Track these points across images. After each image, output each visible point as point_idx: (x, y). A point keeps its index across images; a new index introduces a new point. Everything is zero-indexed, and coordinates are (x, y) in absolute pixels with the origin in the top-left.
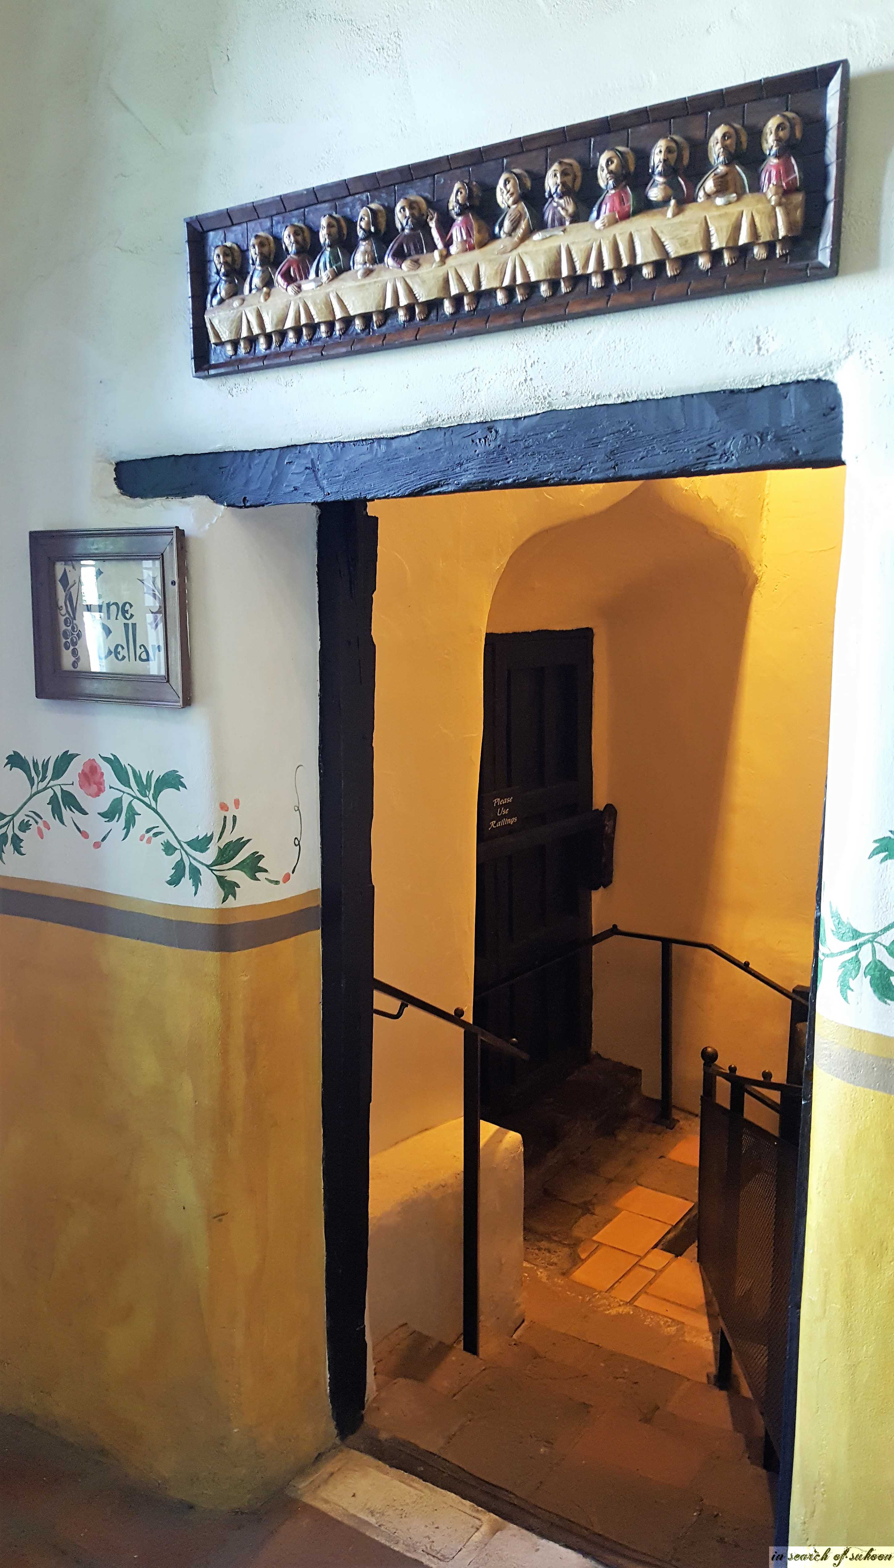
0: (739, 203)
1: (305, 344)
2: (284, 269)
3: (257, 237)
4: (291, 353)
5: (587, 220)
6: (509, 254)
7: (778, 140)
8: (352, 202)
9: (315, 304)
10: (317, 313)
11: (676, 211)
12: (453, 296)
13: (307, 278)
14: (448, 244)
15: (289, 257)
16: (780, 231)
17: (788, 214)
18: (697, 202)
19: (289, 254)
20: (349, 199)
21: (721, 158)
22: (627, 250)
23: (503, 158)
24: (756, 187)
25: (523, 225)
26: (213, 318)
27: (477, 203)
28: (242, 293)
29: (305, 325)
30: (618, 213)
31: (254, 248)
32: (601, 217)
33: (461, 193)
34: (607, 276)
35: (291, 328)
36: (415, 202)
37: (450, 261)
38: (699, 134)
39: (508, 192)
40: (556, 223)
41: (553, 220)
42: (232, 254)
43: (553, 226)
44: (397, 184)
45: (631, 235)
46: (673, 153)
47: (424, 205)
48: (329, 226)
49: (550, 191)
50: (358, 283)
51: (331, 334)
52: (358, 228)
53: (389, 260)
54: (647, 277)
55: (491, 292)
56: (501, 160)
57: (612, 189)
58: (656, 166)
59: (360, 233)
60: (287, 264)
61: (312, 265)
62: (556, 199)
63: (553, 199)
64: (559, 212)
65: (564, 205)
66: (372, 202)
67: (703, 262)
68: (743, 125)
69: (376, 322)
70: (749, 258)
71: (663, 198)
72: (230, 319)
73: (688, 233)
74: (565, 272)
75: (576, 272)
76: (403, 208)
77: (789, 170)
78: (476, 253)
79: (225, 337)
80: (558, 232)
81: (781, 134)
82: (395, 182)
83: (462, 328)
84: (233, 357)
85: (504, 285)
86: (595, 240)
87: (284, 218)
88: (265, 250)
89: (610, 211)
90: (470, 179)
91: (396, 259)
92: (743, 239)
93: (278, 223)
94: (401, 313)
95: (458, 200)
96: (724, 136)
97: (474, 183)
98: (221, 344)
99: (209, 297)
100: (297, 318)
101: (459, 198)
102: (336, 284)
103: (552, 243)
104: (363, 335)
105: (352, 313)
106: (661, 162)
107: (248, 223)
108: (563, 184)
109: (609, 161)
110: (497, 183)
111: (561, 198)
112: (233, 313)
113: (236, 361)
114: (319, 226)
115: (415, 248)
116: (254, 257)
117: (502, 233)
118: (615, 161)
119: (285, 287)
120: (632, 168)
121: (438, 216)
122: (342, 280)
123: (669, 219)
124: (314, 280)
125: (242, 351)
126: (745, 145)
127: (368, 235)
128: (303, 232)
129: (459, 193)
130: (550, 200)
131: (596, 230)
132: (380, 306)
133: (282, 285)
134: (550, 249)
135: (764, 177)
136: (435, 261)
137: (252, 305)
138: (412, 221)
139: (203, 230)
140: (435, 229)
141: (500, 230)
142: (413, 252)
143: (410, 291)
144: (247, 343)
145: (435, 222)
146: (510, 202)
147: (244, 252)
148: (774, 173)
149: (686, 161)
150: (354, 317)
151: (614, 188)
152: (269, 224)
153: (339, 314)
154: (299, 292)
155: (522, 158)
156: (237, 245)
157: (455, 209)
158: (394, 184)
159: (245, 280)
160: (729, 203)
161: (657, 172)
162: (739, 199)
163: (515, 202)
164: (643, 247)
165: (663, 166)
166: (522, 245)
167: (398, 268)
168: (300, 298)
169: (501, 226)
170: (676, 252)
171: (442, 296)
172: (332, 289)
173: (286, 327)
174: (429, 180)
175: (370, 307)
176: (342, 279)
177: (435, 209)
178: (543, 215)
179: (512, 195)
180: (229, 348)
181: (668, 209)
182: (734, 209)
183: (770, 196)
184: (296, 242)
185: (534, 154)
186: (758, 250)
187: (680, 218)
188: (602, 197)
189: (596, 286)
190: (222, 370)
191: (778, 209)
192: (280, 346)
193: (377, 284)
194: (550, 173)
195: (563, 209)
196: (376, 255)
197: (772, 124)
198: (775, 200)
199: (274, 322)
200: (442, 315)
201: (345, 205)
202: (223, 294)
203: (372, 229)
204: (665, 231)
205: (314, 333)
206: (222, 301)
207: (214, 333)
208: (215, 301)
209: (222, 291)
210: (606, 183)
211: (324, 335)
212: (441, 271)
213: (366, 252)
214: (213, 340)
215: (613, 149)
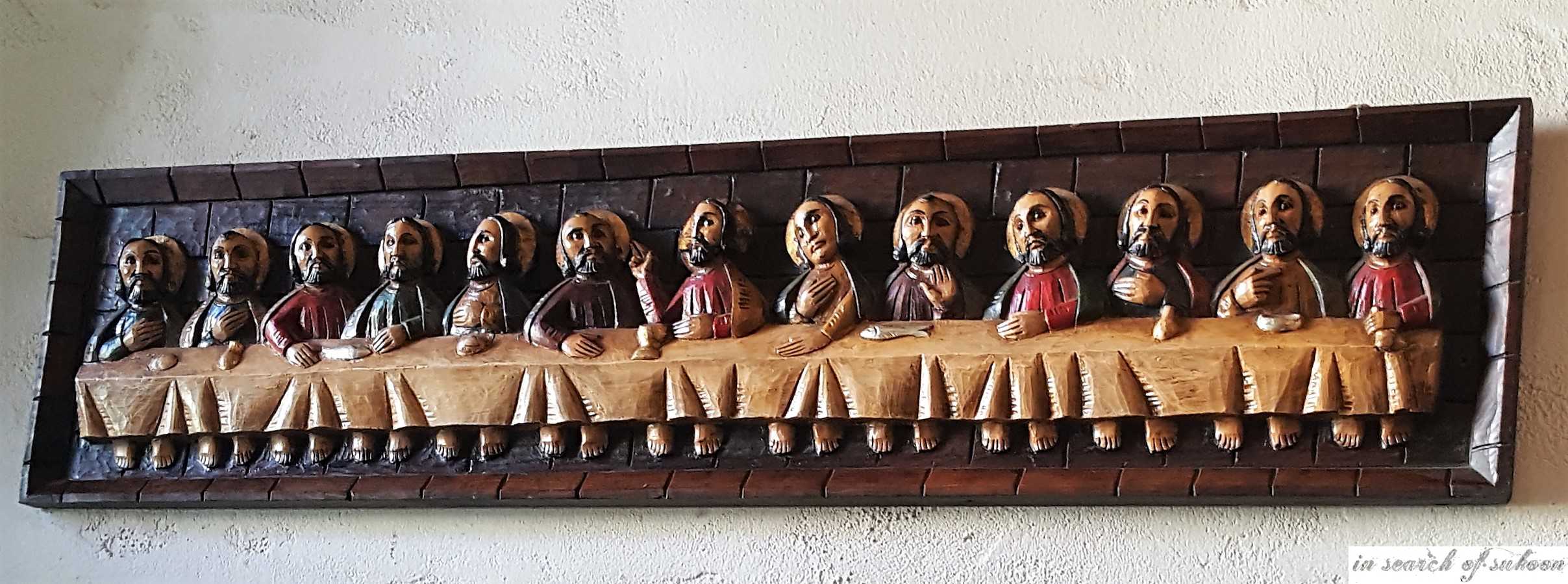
0: (1305, 333)
1: (308, 469)
2: (285, 309)
3: (229, 235)
4: (272, 482)
5: (981, 318)
6: (806, 358)
7: (1390, 225)
8: (462, 200)
9: (348, 392)
10: (350, 412)
11: (1173, 329)
12: (673, 420)
13: (336, 335)
14: (670, 316)
15: (299, 287)
16: (1391, 400)
17: (1408, 371)
18: (1216, 316)
19: (301, 282)
20: (455, 194)
21: (1270, 243)
22: (1064, 391)
23: (804, 169)
24: (1341, 307)
25: (841, 306)
26: (96, 384)
27: (742, 245)
28: (177, 343)
29: (315, 431)
30: (1050, 313)
31: (221, 257)
32: (1011, 317)
33: (711, 223)
34: (1016, 432)
35: (282, 433)
36: (607, 224)
37: (672, 353)
38: (1224, 189)
39: (813, 238)
40: (913, 310)
41: (906, 305)
42: (166, 260)
43: (905, 317)
44: (566, 182)
45: (1075, 359)
46: (1170, 217)
47: (623, 233)
48: (404, 240)
49: (904, 247)
50: (457, 365)
51: (377, 457)
52: (470, 254)
53: (533, 330)
54: (1102, 445)
55: (759, 427)
56: (800, 173)
57: (1037, 266)
58: (1132, 235)
59: (473, 265)
60: (293, 301)
61: (353, 311)
62: (915, 267)
63: (910, 263)
64: (921, 290)
65: (932, 282)
66: (506, 208)
67: (1225, 435)
68: (1314, 186)
69: (486, 447)
70: (1322, 438)
71: (1146, 299)
72: (138, 394)
73: (1197, 375)
74: (925, 411)
75: (951, 413)
76: (578, 232)
77: (1411, 286)
78: (732, 347)
79: (116, 429)
80: (916, 329)
81: (1396, 215)
82: (565, 177)
83: (681, 485)
84: (126, 474)
85: (788, 416)
86: (998, 358)
87: (298, 208)
88: (248, 264)
89: (1031, 308)
90: (729, 198)
91: (550, 330)
92: (1314, 401)
93: (284, 214)
94: (546, 438)
95: (702, 236)
96: (1278, 201)
97: (739, 208)
98: (105, 441)
99: (94, 340)
100: (302, 414)
101: (705, 231)
102: (402, 359)
103: (904, 351)
104: (451, 471)
105: (432, 423)
106: (1144, 230)
107: (214, 204)
108: (934, 239)
109: (1035, 213)
110: (790, 215)
111: (927, 266)
112: (145, 382)
113: (134, 481)
114: (382, 235)
115: (597, 314)
116: (218, 275)
117: (792, 313)
118: (1049, 214)
119: (282, 346)
120: (1081, 232)
121: (652, 261)
122: (422, 352)
123: (1157, 341)
124: (350, 343)
125: (154, 460)
126: (1319, 225)
127: (490, 272)
128: (341, 243)
129: (706, 223)
130: (902, 265)
131: (999, 338)
132: (499, 418)
133: (276, 341)
134: (897, 361)
135: (1359, 291)
136: (639, 346)
137: (195, 373)
138: (593, 260)
139: (102, 198)
140: (645, 283)
141: (788, 309)
142: (589, 320)
143: (573, 397)
144: (169, 451)
145: (646, 270)
146: (816, 256)
147: (195, 262)
148: (1378, 287)
149: (1194, 236)
150: (438, 429)
151: (1042, 264)
152: (262, 214)
153: (400, 420)
154: (314, 363)
155: (847, 177)
156: (179, 243)
157: (694, 251)
158: (562, 183)
159: (187, 317)
160: (1284, 330)
161: (1133, 248)
162: (1305, 325)
163: (824, 259)
164: (1099, 387)
165: (1148, 239)
166: (836, 344)
167: (553, 348)
168: (314, 375)
169: (792, 300)
170: (1170, 407)
171: (646, 417)
172: (394, 367)
173: (269, 429)
174: (639, 186)
175: (479, 417)
176: (415, 350)
177: (648, 247)
178: (886, 292)
179: (822, 243)
180: (121, 453)
181: (1155, 323)
182: (1296, 344)
183: (1373, 329)
184: (322, 259)
185: (873, 172)
186: (1343, 429)
187: (1180, 343)
188: (1014, 278)
189: (990, 448)
190: (98, 498)
191: (1388, 357)
192: (247, 465)
193: (501, 373)
194: (906, 215)
195: (930, 287)
196: (505, 314)
197: (1378, 193)
198: (1384, 339)
199: (243, 416)
200: (640, 454)
201: (447, 204)
202: (129, 337)
203: (503, 262)
204: (1147, 363)
205: (337, 450)
206: (122, 353)
207: (91, 416)
208: (106, 351)
209: (129, 330)
210: (1024, 252)
211: (358, 457)
212: (651, 370)
213: (484, 305)
214: (85, 432)
215: (1043, 192)
